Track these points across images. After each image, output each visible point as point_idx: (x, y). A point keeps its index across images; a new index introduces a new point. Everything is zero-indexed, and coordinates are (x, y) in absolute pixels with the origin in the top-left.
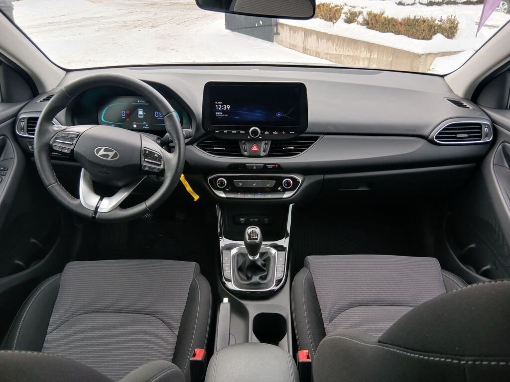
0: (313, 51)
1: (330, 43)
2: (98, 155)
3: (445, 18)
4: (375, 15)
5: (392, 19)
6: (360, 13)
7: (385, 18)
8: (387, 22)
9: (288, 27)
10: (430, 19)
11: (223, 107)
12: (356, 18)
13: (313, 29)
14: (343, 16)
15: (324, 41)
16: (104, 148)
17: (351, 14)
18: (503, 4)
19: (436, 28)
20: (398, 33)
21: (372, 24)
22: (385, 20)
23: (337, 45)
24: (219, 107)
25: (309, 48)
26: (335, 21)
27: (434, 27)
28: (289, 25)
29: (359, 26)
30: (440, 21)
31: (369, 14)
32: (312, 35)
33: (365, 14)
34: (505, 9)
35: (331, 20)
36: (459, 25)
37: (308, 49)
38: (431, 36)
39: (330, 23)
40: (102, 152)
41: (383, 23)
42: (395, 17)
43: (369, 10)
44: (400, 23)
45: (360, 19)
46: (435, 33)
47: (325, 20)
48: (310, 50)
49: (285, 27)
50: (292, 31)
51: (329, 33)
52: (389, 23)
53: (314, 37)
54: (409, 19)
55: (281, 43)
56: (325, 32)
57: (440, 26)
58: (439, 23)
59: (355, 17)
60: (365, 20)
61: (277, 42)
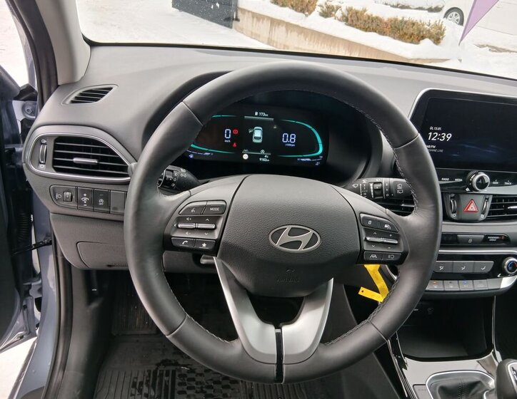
0: (280, 44)
1: (302, 37)
2: (277, 245)
3: (432, 22)
4: (357, 12)
5: (377, 18)
6: (338, 8)
7: (369, 17)
8: (370, 21)
9: (250, 14)
10: (418, 21)
11: (441, 137)
12: (333, 13)
13: (282, 19)
14: (318, 9)
15: (295, 34)
16: (289, 228)
17: (328, 7)
18: (456, 15)
19: (424, 33)
20: (382, 33)
21: (352, 21)
22: (369, 18)
23: (310, 40)
24: (433, 136)
25: (276, 40)
26: (307, 13)
27: (423, 32)
28: (251, 12)
29: (337, 21)
30: (429, 26)
31: (349, 10)
32: (280, 26)
33: (344, 9)
34: (457, 20)
35: (302, 11)
36: (445, 32)
37: (274, 41)
38: (419, 41)
39: (301, 15)
40: (285, 237)
41: (365, 21)
42: (381, 16)
43: (349, 5)
44: (386, 23)
45: (339, 14)
46: (423, 38)
47: (296, 10)
48: (277, 43)
49: (246, 13)
50: (255, 19)
51: (301, 25)
52: (373, 21)
53: (283, 28)
54: (396, 20)
55: (241, 30)
56: (297, 24)
57: (429, 30)
58: (428, 28)
59: (333, 10)
60: (344, 16)
61: (236, 29)
